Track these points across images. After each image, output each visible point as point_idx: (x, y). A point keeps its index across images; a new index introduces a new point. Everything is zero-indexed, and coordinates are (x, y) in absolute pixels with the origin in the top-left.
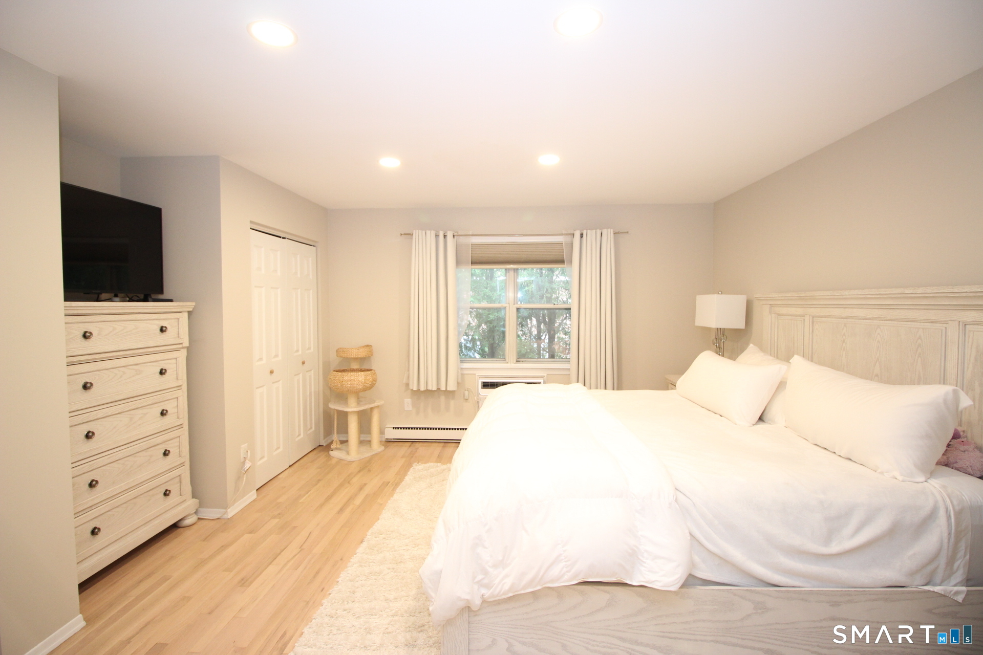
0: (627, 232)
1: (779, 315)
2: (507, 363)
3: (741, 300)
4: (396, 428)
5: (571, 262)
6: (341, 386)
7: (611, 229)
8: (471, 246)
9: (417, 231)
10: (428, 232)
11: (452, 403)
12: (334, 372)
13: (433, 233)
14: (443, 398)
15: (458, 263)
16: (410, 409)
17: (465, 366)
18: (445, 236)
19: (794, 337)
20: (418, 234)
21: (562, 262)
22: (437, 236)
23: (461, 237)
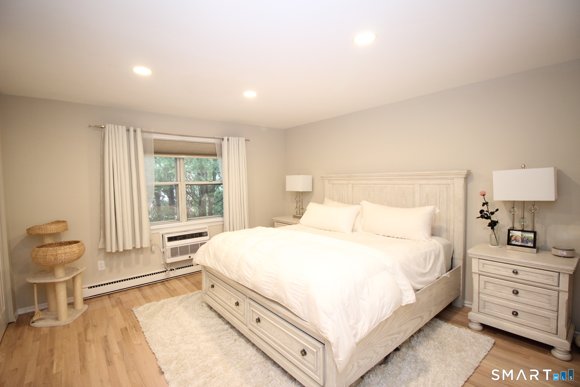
0: (249, 140)
1: (333, 184)
2: (181, 222)
3: (309, 177)
4: (91, 287)
5: (221, 155)
6: (55, 259)
7: (244, 137)
8: (153, 140)
9: (110, 125)
10: (120, 127)
11: (141, 257)
12: (37, 248)
13: (125, 128)
14: (133, 255)
15: (145, 152)
16: (104, 268)
17: (153, 227)
18: (135, 131)
19: (342, 194)
20: (109, 127)
21: (215, 155)
22: (128, 130)
23: (145, 134)
